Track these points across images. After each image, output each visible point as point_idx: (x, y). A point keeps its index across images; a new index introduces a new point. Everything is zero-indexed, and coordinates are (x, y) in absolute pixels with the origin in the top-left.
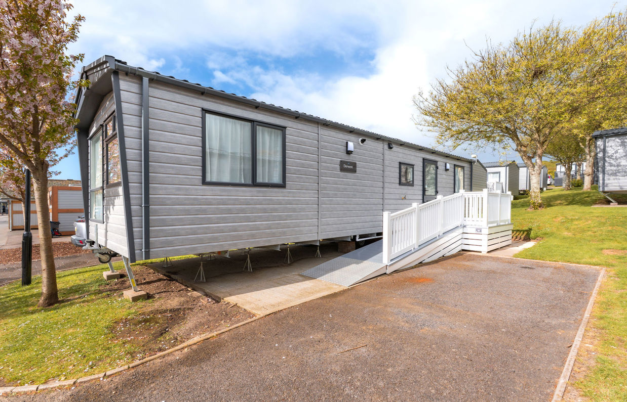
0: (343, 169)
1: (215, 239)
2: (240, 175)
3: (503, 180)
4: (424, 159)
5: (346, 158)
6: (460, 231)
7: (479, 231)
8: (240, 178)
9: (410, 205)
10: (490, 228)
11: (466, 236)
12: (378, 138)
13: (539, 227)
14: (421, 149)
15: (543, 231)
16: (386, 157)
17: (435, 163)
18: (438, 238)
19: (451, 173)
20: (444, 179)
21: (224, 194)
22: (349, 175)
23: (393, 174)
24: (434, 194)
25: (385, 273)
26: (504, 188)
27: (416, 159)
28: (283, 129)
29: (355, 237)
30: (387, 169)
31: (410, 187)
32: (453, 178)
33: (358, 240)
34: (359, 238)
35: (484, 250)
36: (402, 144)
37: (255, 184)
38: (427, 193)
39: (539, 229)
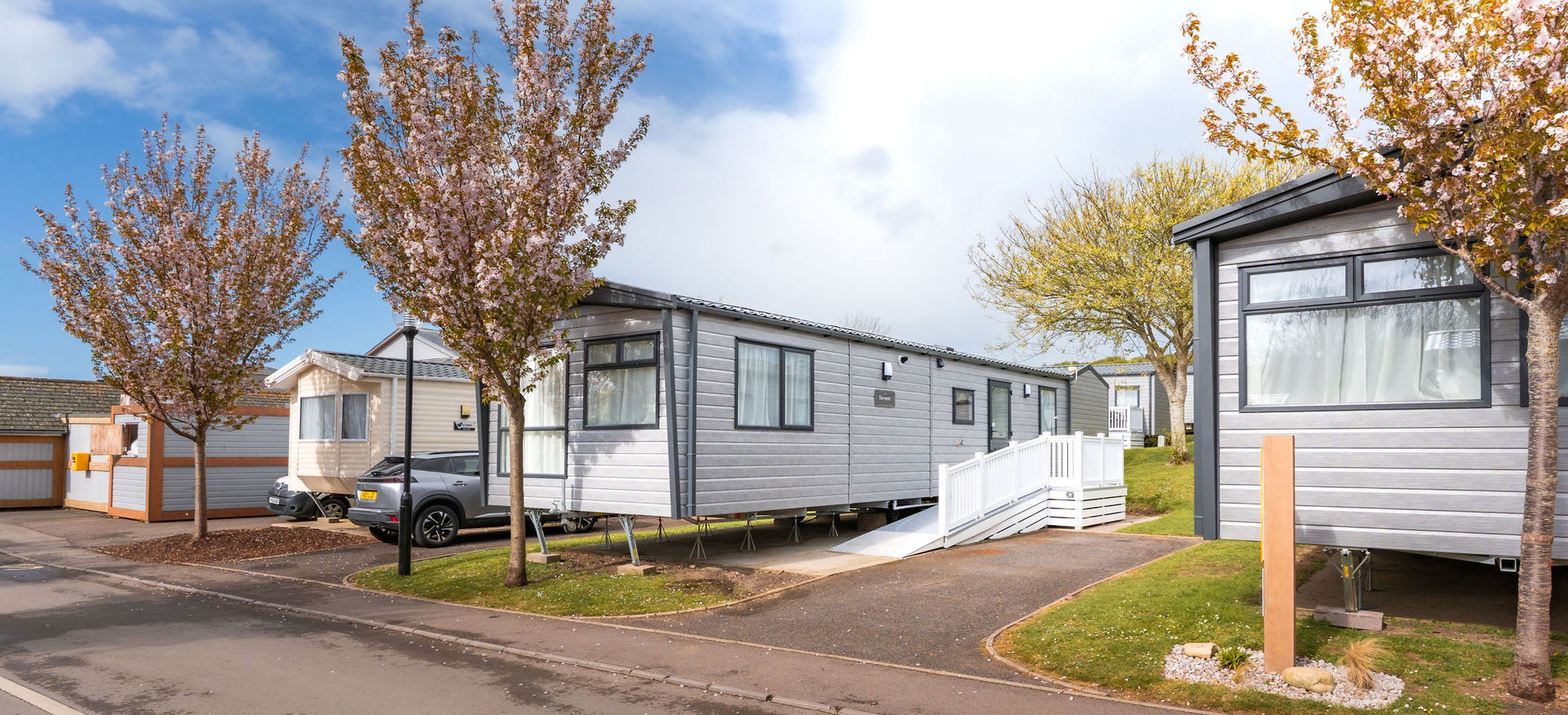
0: (878, 403)
1: (745, 497)
2: (765, 415)
3: (1145, 404)
4: (989, 380)
5: (881, 386)
6: (1045, 496)
7: (1070, 496)
8: (765, 420)
9: (972, 455)
10: (1085, 490)
11: (1053, 504)
12: (922, 353)
13: (1171, 494)
14: (984, 364)
15: (1177, 499)
16: (935, 380)
17: (1007, 385)
18: (1011, 504)
19: (1033, 400)
20: (1022, 411)
21: (754, 440)
22: (886, 410)
23: (944, 406)
24: (1005, 435)
25: (943, 548)
26: (1147, 421)
27: (977, 381)
28: (810, 352)
29: (892, 502)
30: (935, 398)
31: (968, 427)
32: (1037, 408)
33: (895, 508)
34: (898, 506)
35: (1078, 524)
36: (958, 359)
37: (783, 427)
38: (995, 435)
39: (1170, 496)
